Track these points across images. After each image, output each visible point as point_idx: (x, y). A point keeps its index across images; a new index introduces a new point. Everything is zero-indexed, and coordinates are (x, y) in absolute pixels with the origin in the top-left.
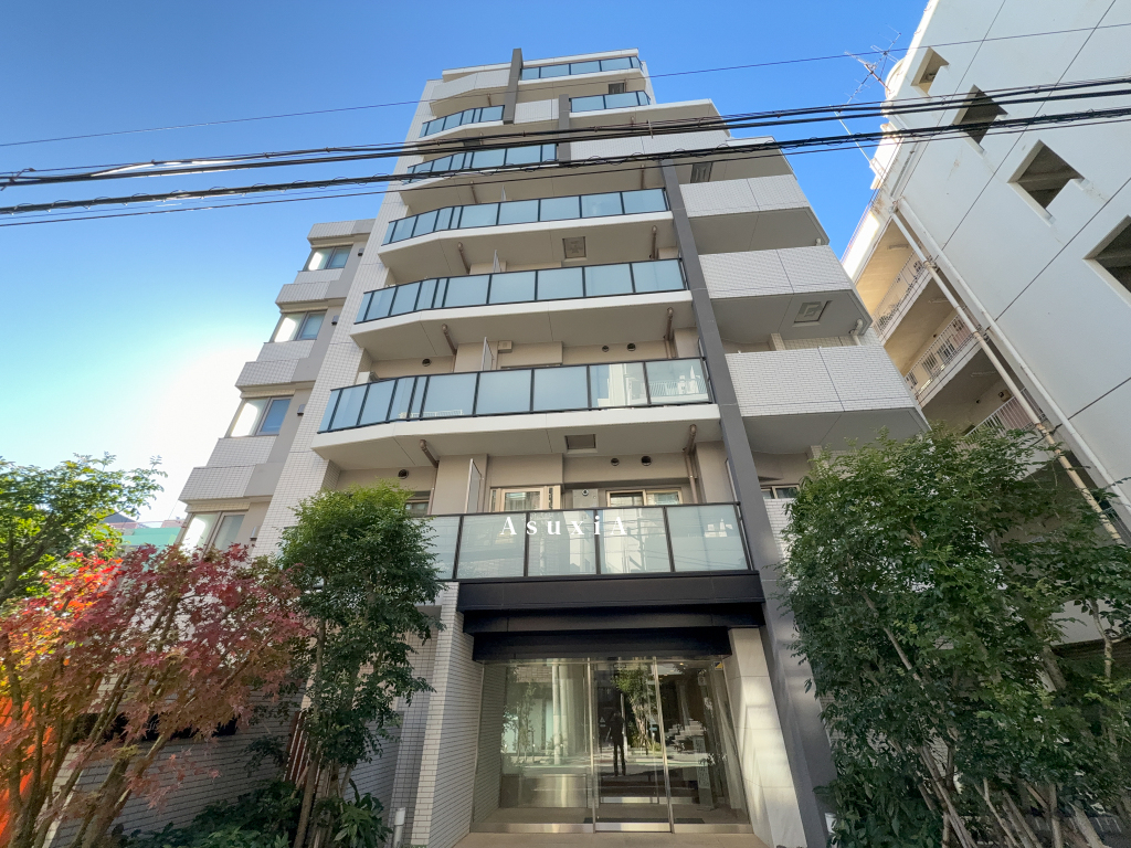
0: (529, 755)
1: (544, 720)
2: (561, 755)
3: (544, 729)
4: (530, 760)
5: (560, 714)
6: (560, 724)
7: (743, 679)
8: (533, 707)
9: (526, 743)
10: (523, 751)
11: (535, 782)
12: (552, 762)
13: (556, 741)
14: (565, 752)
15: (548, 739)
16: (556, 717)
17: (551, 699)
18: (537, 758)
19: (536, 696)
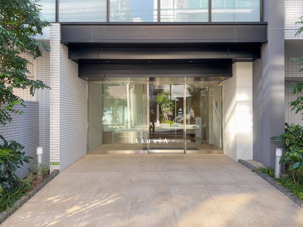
0: (118, 125)
1: (123, 114)
2: (131, 125)
3: (124, 116)
4: (118, 127)
5: (131, 111)
6: (131, 114)
7: (237, 88)
8: (119, 108)
9: (116, 121)
10: (115, 124)
11: (120, 134)
12: (127, 128)
13: (129, 120)
14: (133, 124)
15: (125, 119)
16: (129, 112)
17: (126, 105)
18: (120, 126)
19: (120, 104)
